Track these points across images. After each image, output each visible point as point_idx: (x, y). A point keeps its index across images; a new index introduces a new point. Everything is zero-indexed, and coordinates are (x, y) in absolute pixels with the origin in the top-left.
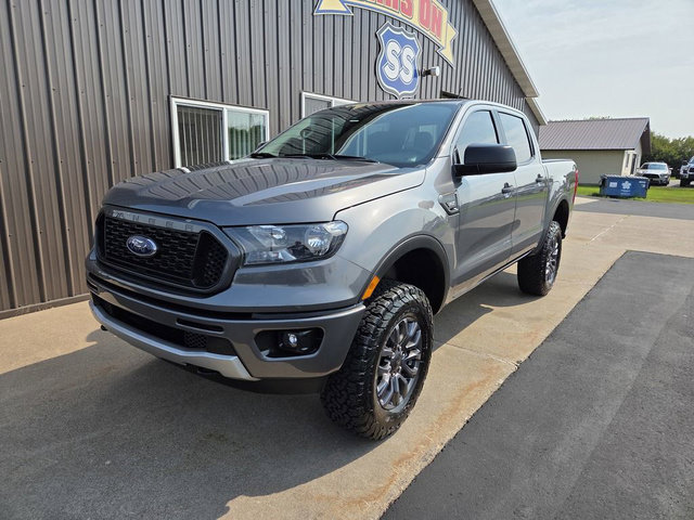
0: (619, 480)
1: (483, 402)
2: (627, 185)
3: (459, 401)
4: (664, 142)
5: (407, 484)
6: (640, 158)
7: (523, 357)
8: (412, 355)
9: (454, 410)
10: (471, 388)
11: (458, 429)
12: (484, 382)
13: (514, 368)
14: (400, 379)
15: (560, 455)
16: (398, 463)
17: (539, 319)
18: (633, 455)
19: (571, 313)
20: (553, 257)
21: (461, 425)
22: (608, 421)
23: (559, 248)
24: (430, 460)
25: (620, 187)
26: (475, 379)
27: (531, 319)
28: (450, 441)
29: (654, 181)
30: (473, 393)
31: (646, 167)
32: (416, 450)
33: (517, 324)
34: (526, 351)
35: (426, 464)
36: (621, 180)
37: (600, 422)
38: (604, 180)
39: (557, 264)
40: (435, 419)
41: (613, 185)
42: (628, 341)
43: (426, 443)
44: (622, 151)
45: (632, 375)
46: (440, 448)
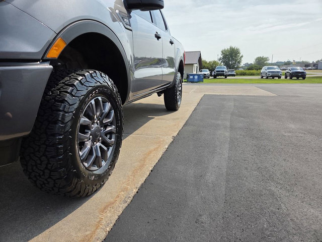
0: (247, 184)
1: (159, 158)
2: (196, 77)
3: (144, 161)
4: (206, 63)
5: (112, 225)
6: (198, 68)
7: (175, 134)
8: (109, 129)
9: (142, 166)
10: (150, 152)
11: (146, 176)
12: (157, 148)
13: (172, 140)
14: (100, 147)
15: (210, 177)
16: (104, 210)
17: (178, 119)
18: (246, 168)
19: (191, 115)
20: (179, 91)
21: (148, 173)
22: (227, 155)
23: (181, 86)
24: (129, 201)
25: (194, 78)
26: (152, 148)
27: (174, 119)
28: (142, 185)
29: (205, 76)
30: (152, 155)
31: (201, 71)
32: (118, 196)
33: (168, 122)
34: (175, 132)
35: (126, 205)
36: (194, 75)
37: (223, 156)
38: (188, 76)
39: (181, 94)
40: (130, 173)
41: (191, 77)
42: (219, 122)
43: (125, 189)
44: (193, 64)
45: (227, 134)
46: (135, 191)
